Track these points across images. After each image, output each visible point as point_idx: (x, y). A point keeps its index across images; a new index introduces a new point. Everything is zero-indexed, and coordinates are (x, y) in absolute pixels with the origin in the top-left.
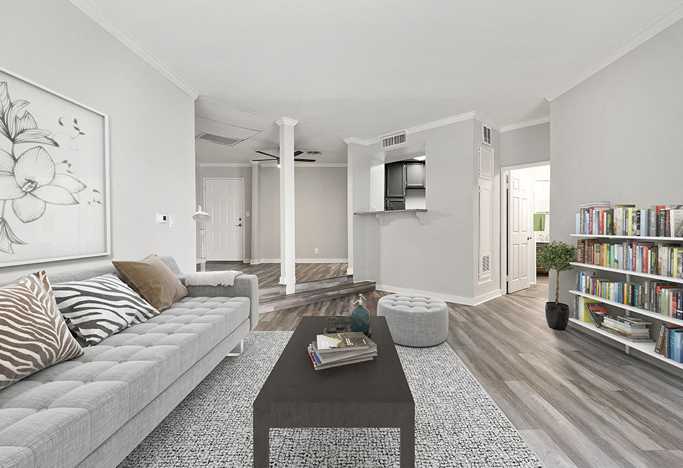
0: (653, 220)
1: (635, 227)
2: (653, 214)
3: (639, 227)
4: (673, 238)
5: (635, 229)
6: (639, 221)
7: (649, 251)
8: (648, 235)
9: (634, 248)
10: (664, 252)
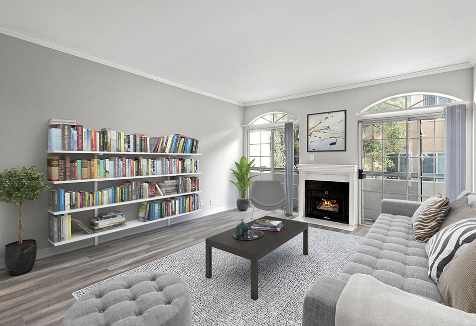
0: (138, 142)
1: (127, 146)
2: (138, 139)
3: (129, 147)
4: (149, 153)
5: (127, 148)
6: (129, 142)
7: (135, 162)
8: (135, 152)
9: (124, 161)
10: (143, 162)
